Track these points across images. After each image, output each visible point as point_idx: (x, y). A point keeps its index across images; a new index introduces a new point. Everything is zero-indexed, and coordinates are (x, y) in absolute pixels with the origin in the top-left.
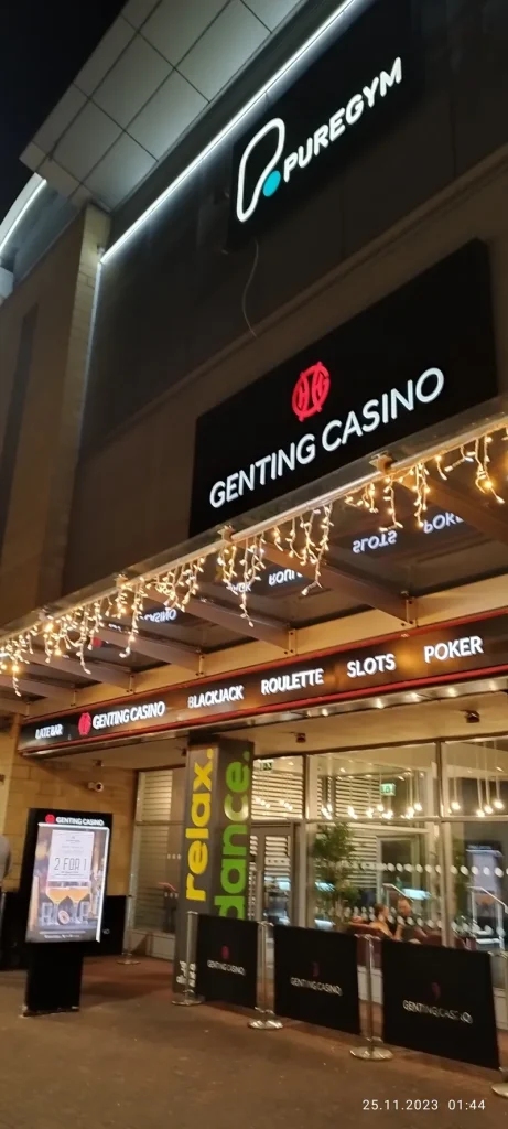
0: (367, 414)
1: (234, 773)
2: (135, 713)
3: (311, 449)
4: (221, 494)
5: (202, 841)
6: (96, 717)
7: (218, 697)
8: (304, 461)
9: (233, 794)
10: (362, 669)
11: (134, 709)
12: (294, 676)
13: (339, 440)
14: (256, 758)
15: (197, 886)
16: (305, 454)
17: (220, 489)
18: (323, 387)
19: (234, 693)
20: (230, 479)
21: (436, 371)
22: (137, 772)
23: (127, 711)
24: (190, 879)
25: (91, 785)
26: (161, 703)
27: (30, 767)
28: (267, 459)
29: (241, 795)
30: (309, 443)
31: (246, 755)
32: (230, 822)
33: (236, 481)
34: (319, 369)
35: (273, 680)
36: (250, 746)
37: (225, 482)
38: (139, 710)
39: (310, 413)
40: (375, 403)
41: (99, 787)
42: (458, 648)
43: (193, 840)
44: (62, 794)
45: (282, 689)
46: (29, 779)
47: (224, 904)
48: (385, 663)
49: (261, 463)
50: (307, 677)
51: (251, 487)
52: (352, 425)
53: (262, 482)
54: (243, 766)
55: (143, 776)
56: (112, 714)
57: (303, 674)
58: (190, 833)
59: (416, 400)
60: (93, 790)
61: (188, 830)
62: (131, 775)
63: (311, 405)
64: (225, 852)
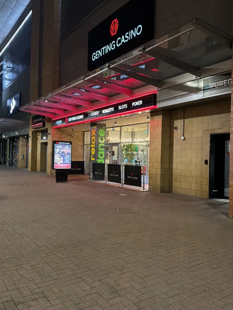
0: (126, 37)
1: (101, 132)
2: (77, 118)
3: (114, 45)
4: (95, 57)
5: (94, 147)
6: (69, 118)
7: (94, 114)
8: (113, 49)
9: (101, 137)
10: (121, 108)
11: (77, 117)
12: (109, 109)
13: (120, 44)
14: (107, 128)
15: (93, 158)
16: (113, 47)
17: (95, 55)
18: (117, 27)
19: (97, 113)
20: (97, 52)
21: (140, 26)
22: (84, 132)
23: (75, 117)
24: (92, 156)
25: (72, 135)
26: (83, 115)
27: (56, 131)
28: (105, 47)
29: (103, 137)
30: (114, 44)
31: (104, 128)
32: (100, 143)
33: (98, 53)
34: (116, 20)
35: (105, 110)
36: (105, 125)
37: (95, 53)
38: (78, 117)
39: (114, 34)
40: (128, 33)
41: (74, 136)
42: (138, 103)
43: (92, 147)
44: (65, 137)
45: (106, 112)
46: (56, 134)
47: (99, 161)
48: (125, 106)
49: (103, 48)
50: (111, 109)
51: (101, 55)
52: (123, 39)
53: (104, 54)
54: (103, 130)
55: (85, 133)
56: (72, 118)
57: (110, 109)
58: (92, 146)
59: (136, 34)
60: (73, 136)
61: (91, 145)
62: (83, 133)
63: (114, 32)
64: (99, 150)
